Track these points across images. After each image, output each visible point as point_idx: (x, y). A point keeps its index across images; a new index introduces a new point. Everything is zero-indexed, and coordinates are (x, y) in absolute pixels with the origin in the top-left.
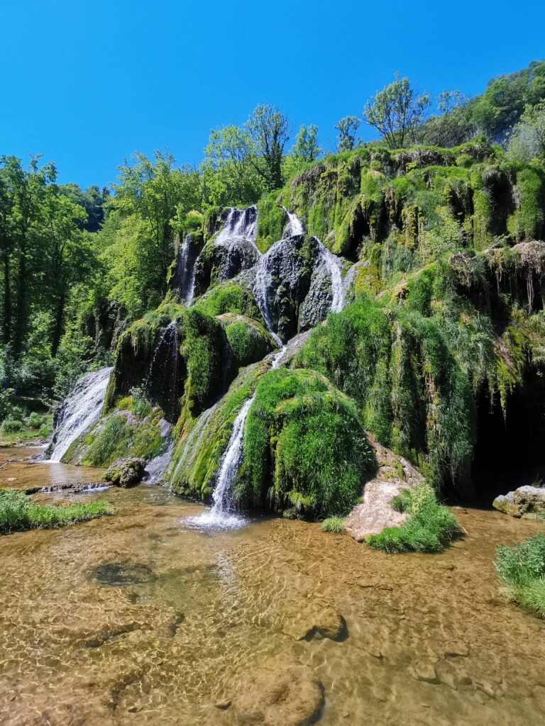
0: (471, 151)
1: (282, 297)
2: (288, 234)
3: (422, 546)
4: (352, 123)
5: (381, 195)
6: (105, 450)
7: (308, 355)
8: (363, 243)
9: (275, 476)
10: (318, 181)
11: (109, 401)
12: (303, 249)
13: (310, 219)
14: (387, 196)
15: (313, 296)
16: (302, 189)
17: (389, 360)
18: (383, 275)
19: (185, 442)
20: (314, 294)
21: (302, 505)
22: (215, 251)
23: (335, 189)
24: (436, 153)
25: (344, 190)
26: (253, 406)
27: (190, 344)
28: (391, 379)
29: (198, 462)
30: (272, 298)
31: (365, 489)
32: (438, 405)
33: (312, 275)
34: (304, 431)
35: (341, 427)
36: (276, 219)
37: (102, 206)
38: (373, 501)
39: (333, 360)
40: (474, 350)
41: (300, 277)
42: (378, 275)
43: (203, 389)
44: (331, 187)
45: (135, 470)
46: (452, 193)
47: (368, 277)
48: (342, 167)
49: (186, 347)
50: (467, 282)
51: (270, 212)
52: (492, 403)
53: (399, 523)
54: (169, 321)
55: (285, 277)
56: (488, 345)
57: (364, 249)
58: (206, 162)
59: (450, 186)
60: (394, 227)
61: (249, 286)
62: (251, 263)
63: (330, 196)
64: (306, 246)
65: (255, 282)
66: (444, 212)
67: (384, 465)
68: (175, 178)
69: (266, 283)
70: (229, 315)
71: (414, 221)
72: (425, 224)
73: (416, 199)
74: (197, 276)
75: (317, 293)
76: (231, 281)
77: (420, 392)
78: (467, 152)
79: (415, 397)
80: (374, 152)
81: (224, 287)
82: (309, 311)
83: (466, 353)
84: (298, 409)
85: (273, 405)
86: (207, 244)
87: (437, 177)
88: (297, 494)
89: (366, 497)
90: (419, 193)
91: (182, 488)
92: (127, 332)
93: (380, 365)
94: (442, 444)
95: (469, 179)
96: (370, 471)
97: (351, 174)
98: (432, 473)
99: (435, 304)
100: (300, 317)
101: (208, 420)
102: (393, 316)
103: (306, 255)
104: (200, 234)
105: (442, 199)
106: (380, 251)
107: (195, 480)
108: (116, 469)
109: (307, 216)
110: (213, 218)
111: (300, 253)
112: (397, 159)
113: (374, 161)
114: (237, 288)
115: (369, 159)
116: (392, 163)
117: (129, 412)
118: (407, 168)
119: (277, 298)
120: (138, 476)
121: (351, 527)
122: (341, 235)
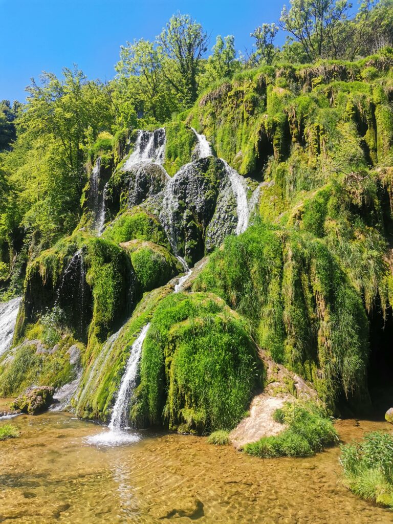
0: (377, 63)
1: (188, 221)
2: (196, 156)
3: (293, 451)
4: (269, 30)
5: (284, 115)
6: (15, 381)
7: (207, 279)
8: (268, 164)
9: (170, 395)
10: (225, 100)
11: (19, 331)
12: (208, 171)
13: (218, 139)
14: (290, 114)
15: (219, 219)
16: (209, 108)
17: (281, 281)
18: (287, 194)
19: (91, 368)
20: (219, 217)
21: (193, 421)
22: (123, 177)
23: (242, 107)
24: (341, 67)
25: (250, 109)
26: (149, 330)
27: (96, 272)
28: (283, 299)
29: (101, 386)
30: (178, 223)
31: (252, 403)
32: (328, 322)
33: (218, 198)
34: (195, 350)
35: (230, 345)
36: (184, 141)
37: (13, 122)
38: (258, 414)
39: (229, 282)
40: (366, 268)
41: (205, 201)
42: (282, 195)
43: (109, 315)
44: (238, 106)
45: (43, 398)
46: (355, 108)
47: (271, 198)
48: (248, 85)
49: (91, 275)
50: (358, 201)
51: (178, 134)
52: (384, 317)
53: (277, 433)
54: (76, 250)
55: (191, 201)
56: (379, 261)
57: (268, 170)
58: (117, 79)
59: (352, 102)
60: (297, 145)
61: (155, 212)
62: (159, 188)
63: (237, 115)
64: (212, 169)
65: (162, 208)
66: (347, 128)
67: (274, 381)
68: (86, 95)
69: (172, 208)
70: (134, 241)
71: (316, 140)
72: (326, 142)
73: (318, 117)
74: (106, 202)
75: (222, 216)
76: (138, 207)
77: (311, 310)
78: (373, 65)
79: (305, 314)
80: (279, 69)
81: (131, 213)
82: (215, 234)
83: (358, 270)
84: (189, 330)
85: (168, 327)
86: (117, 168)
87: (340, 93)
88: (189, 410)
89: (253, 410)
90: (322, 111)
91: (87, 412)
92: (35, 262)
93: (273, 286)
94: (334, 360)
95: (372, 94)
96: (258, 387)
97: (257, 93)
98: (325, 388)
99: (330, 224)
100: (206, 240)
101: (113, 345)
102: (285, 238)
103: (212, 178)
104: (111, 157)
105: (345, 115)
106: (284, 171)
107: (97, 403)
108: (24, 397)
109: (215, 136)
110: (122, 141)
111: (206, 175)
112: (303, 75)
113: (279, 78)
114: (143, 214)
115: (274, 76)
116: (296, 79)
117: (39, 341)
118: (312, 83)
119: (184, 222)
120: (46, 403)
121: (236, 439)
122: (247, 156)
